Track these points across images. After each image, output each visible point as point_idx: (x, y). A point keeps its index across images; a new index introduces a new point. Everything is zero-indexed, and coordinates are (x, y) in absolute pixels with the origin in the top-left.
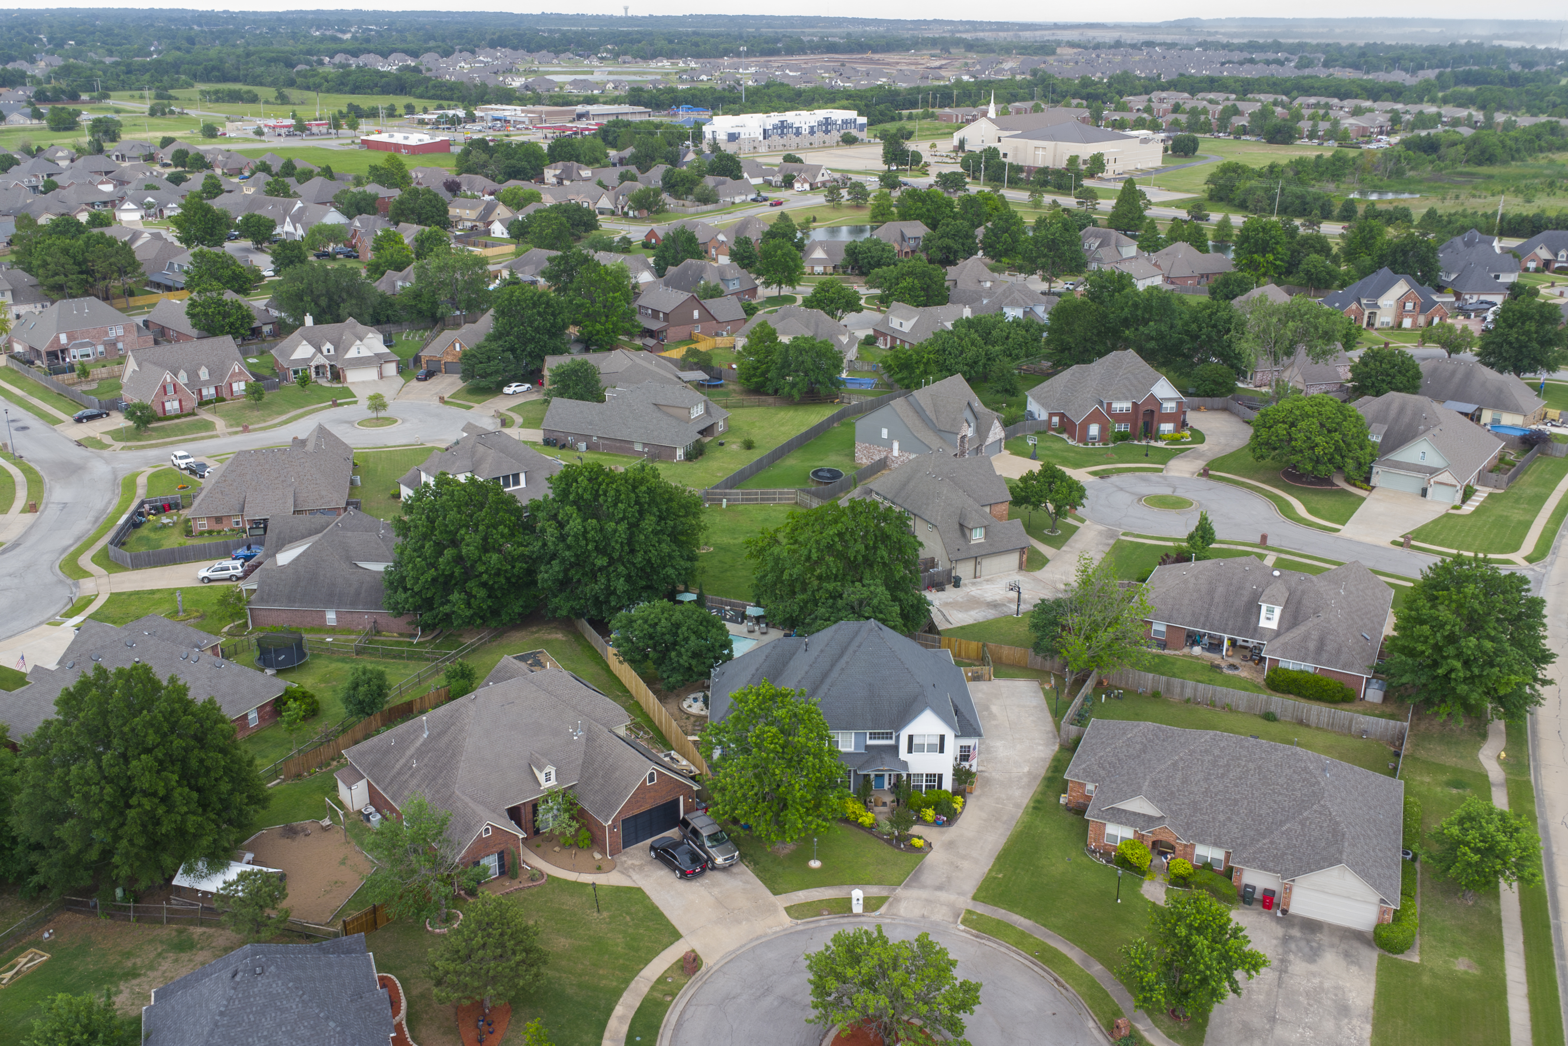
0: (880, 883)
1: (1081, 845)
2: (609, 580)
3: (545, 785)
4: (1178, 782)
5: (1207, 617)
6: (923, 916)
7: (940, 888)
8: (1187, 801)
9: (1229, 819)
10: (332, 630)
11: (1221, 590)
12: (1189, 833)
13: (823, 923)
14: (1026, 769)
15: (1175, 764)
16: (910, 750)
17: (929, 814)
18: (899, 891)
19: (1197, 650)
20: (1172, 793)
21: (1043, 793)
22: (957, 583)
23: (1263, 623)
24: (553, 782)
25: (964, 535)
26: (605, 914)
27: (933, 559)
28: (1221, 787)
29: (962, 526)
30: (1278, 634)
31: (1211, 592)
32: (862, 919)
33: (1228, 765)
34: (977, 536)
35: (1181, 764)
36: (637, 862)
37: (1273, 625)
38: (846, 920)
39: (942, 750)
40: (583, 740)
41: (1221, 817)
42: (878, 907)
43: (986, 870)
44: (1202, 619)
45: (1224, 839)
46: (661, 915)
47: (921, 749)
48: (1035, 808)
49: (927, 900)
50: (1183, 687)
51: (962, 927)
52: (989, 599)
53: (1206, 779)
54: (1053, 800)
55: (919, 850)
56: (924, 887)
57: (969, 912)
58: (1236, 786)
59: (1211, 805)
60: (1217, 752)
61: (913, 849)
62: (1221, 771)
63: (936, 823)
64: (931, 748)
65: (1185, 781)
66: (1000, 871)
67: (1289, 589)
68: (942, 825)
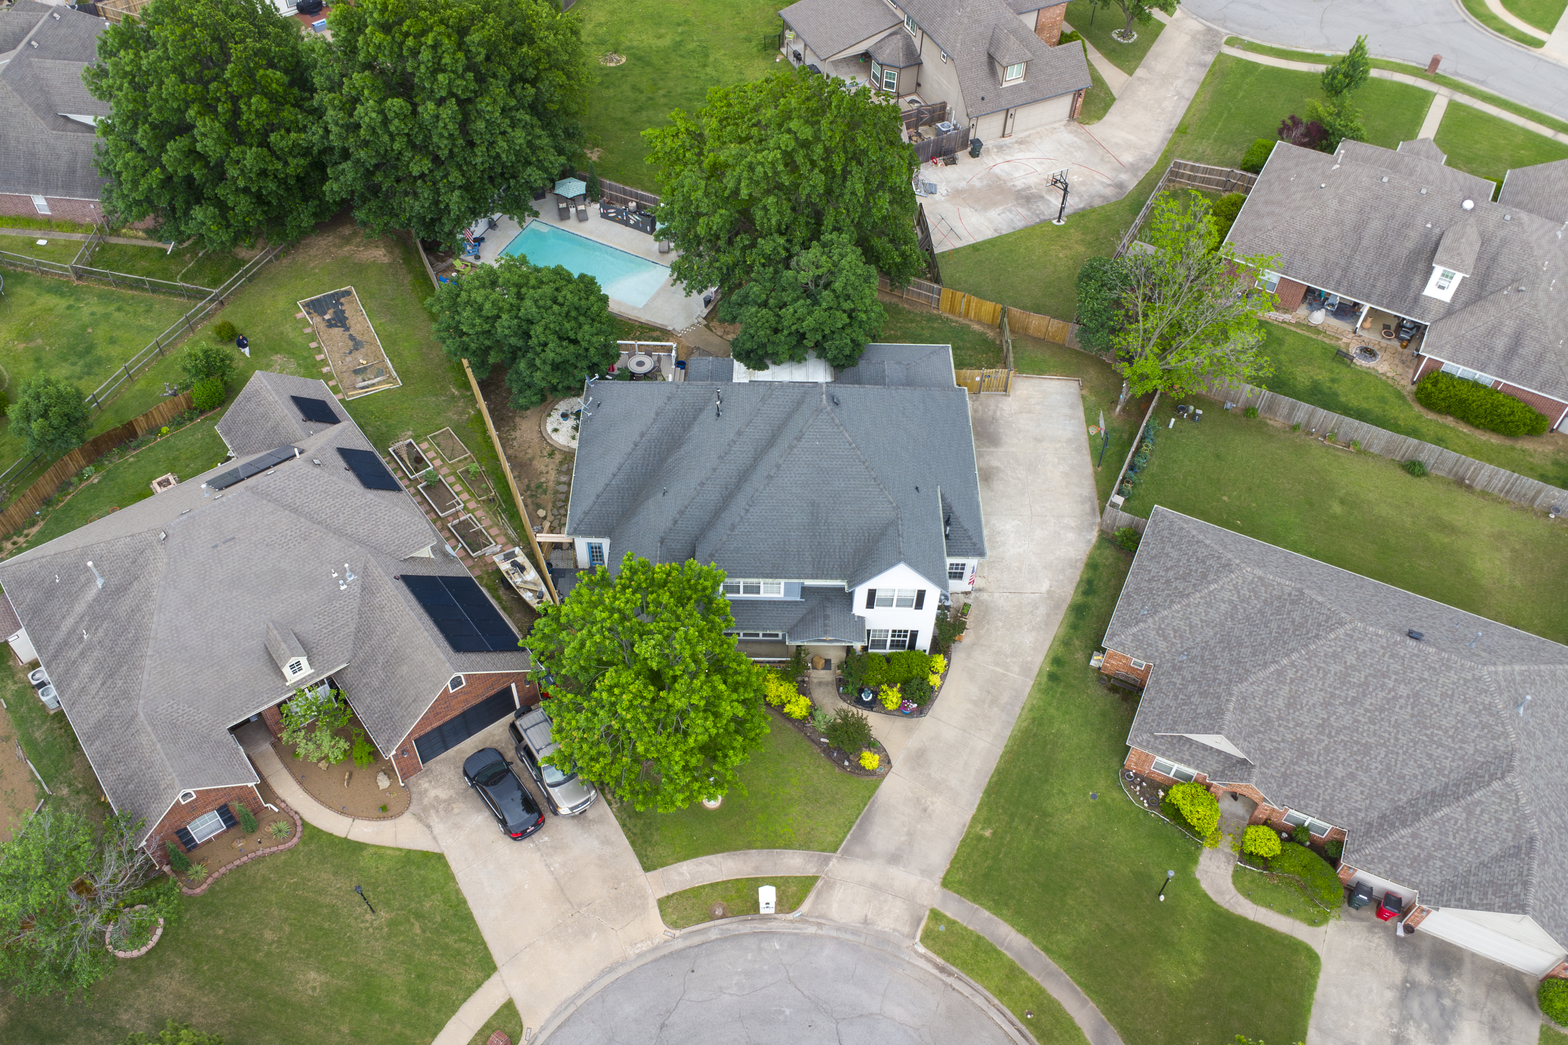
0: (806, 845)
1: (1114, 763)
2: (437, 192)
3: (292, 678)
4: (1280, 703)
5: (1345, 270)
6: (865, 922)
7: (894, 859)
8: (1289, 737)
9: (1352, 776)
10: (47, 224)
11: (1375, 225)
12: (1286, 791)
13: (713, 935)
14: (1045, 586)
15: (1280, 673)
16: (870, 604)
17: (893, 698)
18: (836, 866)
19: (1319, 317)
20: (1269, 720)
21: (1066, 643)
22: (976, 149)
23: (1431, 290)
24: (307, 670)
25: (993, 72)
26: (384, 915)
27: (943, 106)
28: (1347, 720)
29: (991, 59)
30: (1450, 311)
31: (1359, 228)
32: (773, 925)
33: (1366, 684)
34: (1014, 76)
35: (1290, 674)
36: (443, 793)
37: (1446, 296)
38: (747, 928)
39: (919, 604)
40: (357, 590)
41: (1340, 772)
42: (799, 902)
43: (968, 817)
44: (1338, 274)
45: (1338, 808)
46: (468, 919)
47: (888, 602)
48: (1053, 677)
49: (875, 886)
50: (1292, 409)
51: (921, 949)
52: (1020, 184)
53: (1326, 704)
54: (1080, 656)
55: (872, 773)
56: (870, 856)
57: (936, 915)
58: (1372, 721)
59: (1327, 749)
60: (1351, 659)
61: (860, 770)
62: (1352, 693)
63: (902, 711)
64: (903, 603)
65: (1292, 703)
66: (988, 822)
67: (1482, 235)
68: (911, 714)
